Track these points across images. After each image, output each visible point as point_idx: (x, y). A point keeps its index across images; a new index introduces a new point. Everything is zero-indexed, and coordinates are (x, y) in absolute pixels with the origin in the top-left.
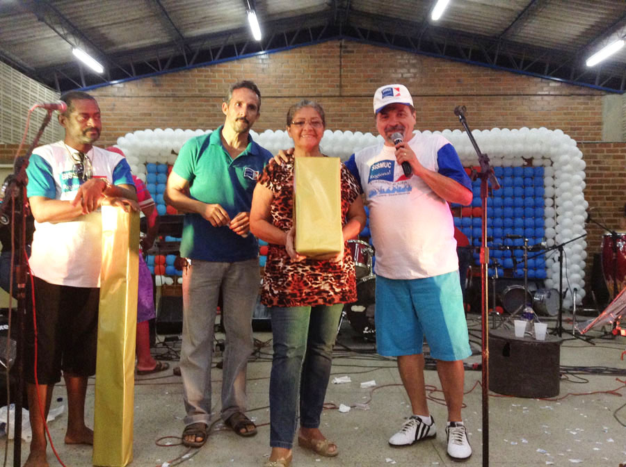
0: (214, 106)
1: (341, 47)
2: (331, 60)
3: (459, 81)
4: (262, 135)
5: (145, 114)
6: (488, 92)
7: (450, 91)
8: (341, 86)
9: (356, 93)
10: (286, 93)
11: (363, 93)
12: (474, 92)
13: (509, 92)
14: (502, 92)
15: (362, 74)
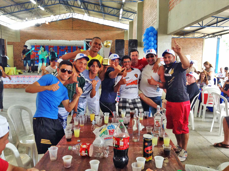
0: (47, 31)
1: (72, 19)
2: (70, 22)
3: (96, 27)
4: (50, 41)
5: (33, 33)
6: (102, 29)
7: (95, 29)
8: (73, 28)
9: (76, 29)
10: (61, 29)
11: (77, 29)
12: (99, 29)
13: (106, 30)
14: (105, 29)
15: (77, 25)
